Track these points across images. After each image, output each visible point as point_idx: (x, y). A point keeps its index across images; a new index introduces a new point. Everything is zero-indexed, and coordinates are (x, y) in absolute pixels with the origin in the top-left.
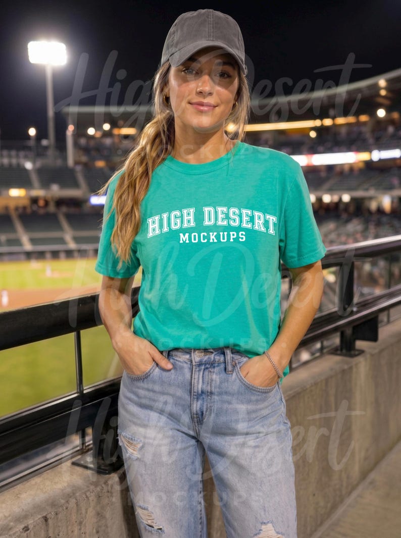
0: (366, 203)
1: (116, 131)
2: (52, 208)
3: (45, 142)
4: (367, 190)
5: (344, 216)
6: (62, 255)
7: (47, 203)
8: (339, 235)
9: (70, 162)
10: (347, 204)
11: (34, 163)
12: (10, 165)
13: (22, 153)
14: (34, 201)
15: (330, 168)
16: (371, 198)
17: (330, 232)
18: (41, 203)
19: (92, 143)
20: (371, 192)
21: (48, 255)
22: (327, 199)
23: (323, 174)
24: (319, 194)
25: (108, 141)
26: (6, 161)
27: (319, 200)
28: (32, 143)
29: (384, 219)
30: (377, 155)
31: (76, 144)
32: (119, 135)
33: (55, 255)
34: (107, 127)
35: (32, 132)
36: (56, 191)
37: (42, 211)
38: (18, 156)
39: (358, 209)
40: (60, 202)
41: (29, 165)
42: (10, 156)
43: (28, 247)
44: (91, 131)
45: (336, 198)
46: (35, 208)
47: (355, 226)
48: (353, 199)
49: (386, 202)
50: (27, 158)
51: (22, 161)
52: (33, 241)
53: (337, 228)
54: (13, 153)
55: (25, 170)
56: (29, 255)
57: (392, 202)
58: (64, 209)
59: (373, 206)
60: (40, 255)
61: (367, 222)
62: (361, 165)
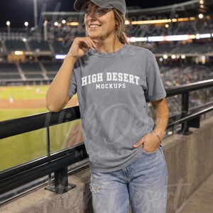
0: (193, 59)
1: (68, 24)
2: (36, 60)
3: (33, 29)
4: (193, 53)
5: (182, 65)
6: (42, 83)
7: (33, 58)
8: (180, 75)
9: (46, 38)
10: (183, 60)
11: (27, 38)
12: (15, 40)
13: (21, 34)
14: (28, 57)
15: (175, 42)
16: (195, 57)
17: (175, 73)
18: (31, 58)
19: (57, 30)
20: (196, 54)
21: (34, 83)
22: (174, 57)
23: (172, 45)
24: (170, 55)
25: (65, 29)
26: (13, 38)
27: (170, 57)
28: (26, 29)
29: (202, 67)
30: (198, 36)
31: (48, 30)
32: (70, 26)
33: (38, 83)
34: (64, 22)
35: (26, 24)
36: (38, 52)
37: (31, 62)
38: (19, 35)
39: (189, 62)
40: (40, 58)
41: (24, 40)
42: (15, 35)
43: (24, 79)
44: (56, 24)
45: (178, 57)
46: (28, 60)
47: (187, 70)
48: (187, 57)
49: (203, 59)
50: (23, 36)
51: (21, 37)
52: (26, 76)
53: (179, 71)
54: (17, 34)
55: (23, 42)
56: (25, 83)
57: (206, 59)
58: (43, 61)
59: (197, 61)
60: (31, 83)
61: (193, 68)
62: (191, 41)
